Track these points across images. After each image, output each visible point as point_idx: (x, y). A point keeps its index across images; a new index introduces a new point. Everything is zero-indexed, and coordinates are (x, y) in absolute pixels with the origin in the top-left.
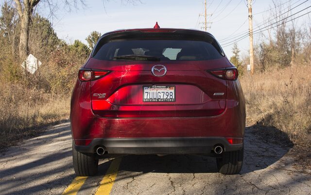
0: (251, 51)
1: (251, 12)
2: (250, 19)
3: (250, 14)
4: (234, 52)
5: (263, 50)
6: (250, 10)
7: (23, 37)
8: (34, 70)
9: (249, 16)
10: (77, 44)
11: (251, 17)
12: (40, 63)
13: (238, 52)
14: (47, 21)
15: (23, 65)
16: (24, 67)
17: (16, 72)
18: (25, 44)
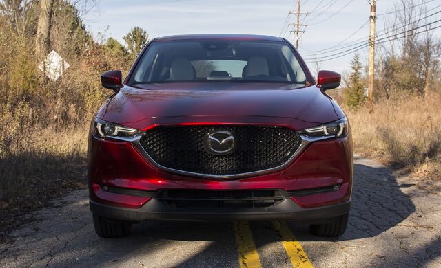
0: (371, 68)
1: (375, 11)
2: (372, 21)
3: (373, 14)
4: (353, 68)
5: (387, 68)
6: (374, 8)
7: (42, 25)
8: (58, 75)
9: (371, 17)
10: (112, 44)
11: (374, 18)
12: (67, 65)
13: (359, 68)
14: (72, 7)
15: (40, 67)
16: (42, 70)
17: (32, 77)
18: (45, 34)
